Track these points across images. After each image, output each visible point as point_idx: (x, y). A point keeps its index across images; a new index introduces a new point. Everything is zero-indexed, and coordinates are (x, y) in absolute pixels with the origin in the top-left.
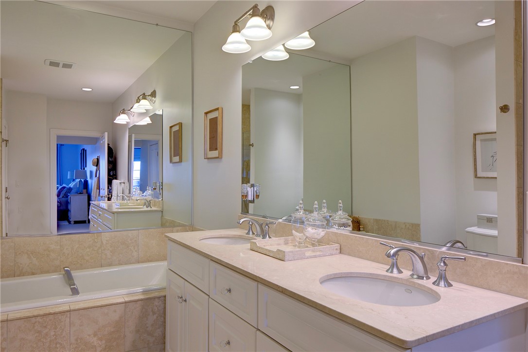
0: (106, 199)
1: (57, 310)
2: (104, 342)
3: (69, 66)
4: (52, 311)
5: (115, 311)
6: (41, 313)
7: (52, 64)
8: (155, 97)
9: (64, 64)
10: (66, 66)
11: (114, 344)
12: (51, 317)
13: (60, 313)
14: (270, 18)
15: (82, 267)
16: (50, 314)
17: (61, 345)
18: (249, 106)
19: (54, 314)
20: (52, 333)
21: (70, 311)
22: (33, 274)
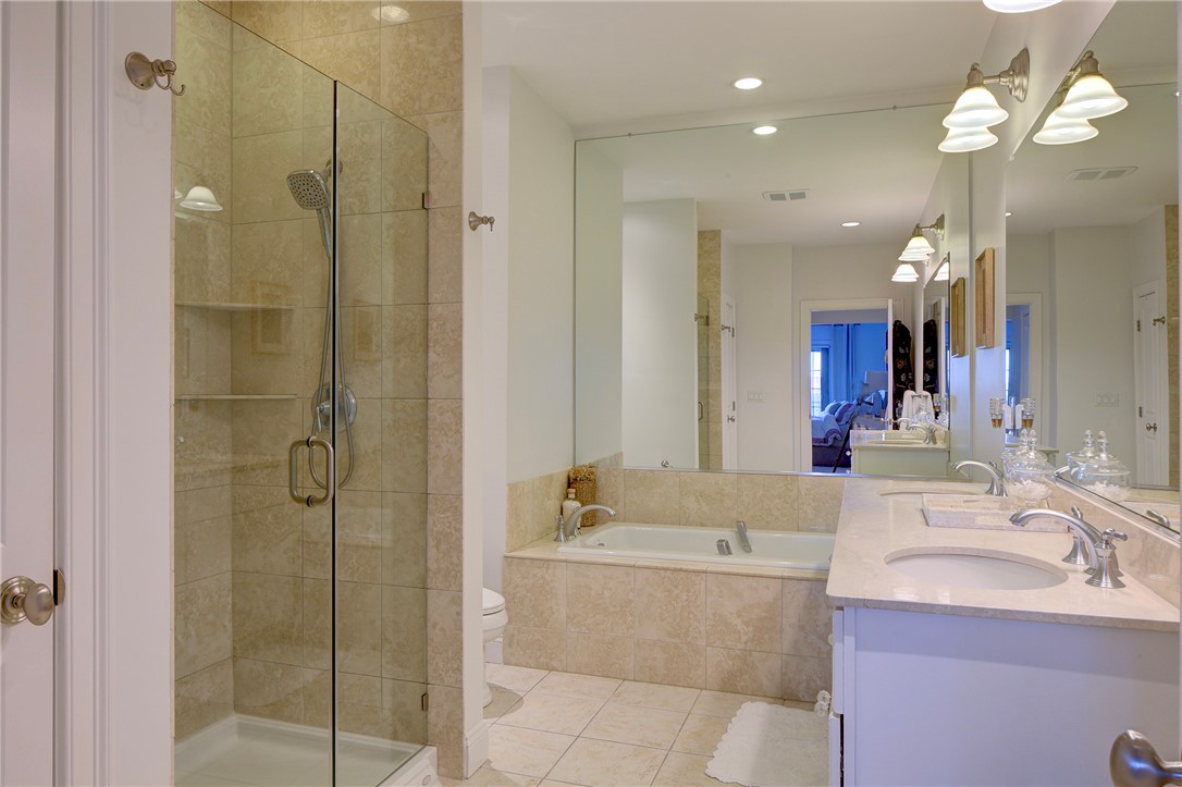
0: (891, 427)
1: (691, 567)
2: (751, 629)
3: (801, 195)
4: (684, 567)
5: (767, 588)
6: (672, 566)
7: (775, 197)
8: (942, 227)
9: (791, 194)
10: (794, 196)
11: (767, 636)
12: (683, 574)
13: (694, 571)
14: (1020, 73)
15: (767, 526)
16: (681, 570)
17: (695, 616)
18: (1177, 206)
19: (686, 571)
20: (685, 597)
21: (705, 572)
22: (702, 525)
